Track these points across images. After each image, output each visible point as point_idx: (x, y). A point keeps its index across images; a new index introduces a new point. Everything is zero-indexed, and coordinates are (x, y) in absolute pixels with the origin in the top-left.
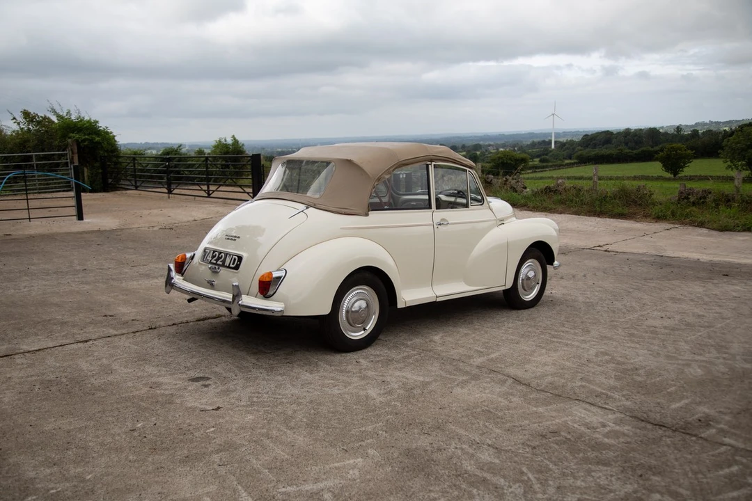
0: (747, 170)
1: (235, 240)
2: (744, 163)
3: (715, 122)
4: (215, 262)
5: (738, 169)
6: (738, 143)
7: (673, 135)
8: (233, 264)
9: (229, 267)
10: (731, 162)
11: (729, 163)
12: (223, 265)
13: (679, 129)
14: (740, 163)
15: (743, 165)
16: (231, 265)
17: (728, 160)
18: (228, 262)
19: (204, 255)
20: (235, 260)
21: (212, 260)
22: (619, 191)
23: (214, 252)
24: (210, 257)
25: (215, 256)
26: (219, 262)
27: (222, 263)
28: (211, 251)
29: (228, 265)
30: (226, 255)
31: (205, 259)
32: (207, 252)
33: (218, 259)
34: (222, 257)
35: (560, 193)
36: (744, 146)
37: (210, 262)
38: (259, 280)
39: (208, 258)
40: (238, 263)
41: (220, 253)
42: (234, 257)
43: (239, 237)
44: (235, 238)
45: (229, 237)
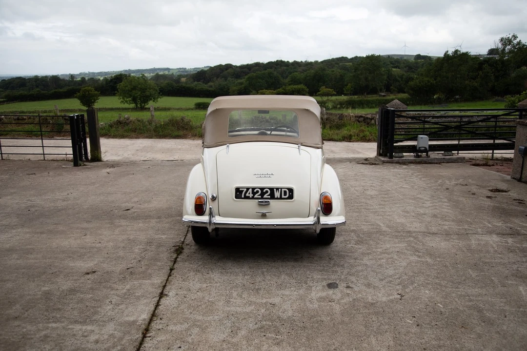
0: (132, 103)
2: (130, 99)
4: (260, 197)
5: (127, 103)
7: (69, 81)
8: (285, 194)
9: (281, 198)
10: (123, 99)
11: (122, 100)
12: (272, 197)
13: (72, 76)
14: (128, 99)
15: (130, 101)
16: (283, 197)
17: (121, 97)
18: (277, 194)
19: (239, 193)
20: (285, 192)
21: (254, 195)
22: (170, 121)
23: (253, 189)
24: (249, 194)
25: (257, 192)
26: (265, 196)
27: (269, 197)
28: (248, 189)
29: (279, 197)
30: (272, 189)
31: (243, 196)
32: (243, 191)
33: (263, 194)
34: (267, 192)
35: (128, 124)
36: (130, 89)
37: (253, 198)
38: (323, 204)
39: (247, 195)
40: (289, 194)
41: (262, 189)
42: (283, 190)
43: (272, 174)
44: (269, 176)
45: (260, 176)
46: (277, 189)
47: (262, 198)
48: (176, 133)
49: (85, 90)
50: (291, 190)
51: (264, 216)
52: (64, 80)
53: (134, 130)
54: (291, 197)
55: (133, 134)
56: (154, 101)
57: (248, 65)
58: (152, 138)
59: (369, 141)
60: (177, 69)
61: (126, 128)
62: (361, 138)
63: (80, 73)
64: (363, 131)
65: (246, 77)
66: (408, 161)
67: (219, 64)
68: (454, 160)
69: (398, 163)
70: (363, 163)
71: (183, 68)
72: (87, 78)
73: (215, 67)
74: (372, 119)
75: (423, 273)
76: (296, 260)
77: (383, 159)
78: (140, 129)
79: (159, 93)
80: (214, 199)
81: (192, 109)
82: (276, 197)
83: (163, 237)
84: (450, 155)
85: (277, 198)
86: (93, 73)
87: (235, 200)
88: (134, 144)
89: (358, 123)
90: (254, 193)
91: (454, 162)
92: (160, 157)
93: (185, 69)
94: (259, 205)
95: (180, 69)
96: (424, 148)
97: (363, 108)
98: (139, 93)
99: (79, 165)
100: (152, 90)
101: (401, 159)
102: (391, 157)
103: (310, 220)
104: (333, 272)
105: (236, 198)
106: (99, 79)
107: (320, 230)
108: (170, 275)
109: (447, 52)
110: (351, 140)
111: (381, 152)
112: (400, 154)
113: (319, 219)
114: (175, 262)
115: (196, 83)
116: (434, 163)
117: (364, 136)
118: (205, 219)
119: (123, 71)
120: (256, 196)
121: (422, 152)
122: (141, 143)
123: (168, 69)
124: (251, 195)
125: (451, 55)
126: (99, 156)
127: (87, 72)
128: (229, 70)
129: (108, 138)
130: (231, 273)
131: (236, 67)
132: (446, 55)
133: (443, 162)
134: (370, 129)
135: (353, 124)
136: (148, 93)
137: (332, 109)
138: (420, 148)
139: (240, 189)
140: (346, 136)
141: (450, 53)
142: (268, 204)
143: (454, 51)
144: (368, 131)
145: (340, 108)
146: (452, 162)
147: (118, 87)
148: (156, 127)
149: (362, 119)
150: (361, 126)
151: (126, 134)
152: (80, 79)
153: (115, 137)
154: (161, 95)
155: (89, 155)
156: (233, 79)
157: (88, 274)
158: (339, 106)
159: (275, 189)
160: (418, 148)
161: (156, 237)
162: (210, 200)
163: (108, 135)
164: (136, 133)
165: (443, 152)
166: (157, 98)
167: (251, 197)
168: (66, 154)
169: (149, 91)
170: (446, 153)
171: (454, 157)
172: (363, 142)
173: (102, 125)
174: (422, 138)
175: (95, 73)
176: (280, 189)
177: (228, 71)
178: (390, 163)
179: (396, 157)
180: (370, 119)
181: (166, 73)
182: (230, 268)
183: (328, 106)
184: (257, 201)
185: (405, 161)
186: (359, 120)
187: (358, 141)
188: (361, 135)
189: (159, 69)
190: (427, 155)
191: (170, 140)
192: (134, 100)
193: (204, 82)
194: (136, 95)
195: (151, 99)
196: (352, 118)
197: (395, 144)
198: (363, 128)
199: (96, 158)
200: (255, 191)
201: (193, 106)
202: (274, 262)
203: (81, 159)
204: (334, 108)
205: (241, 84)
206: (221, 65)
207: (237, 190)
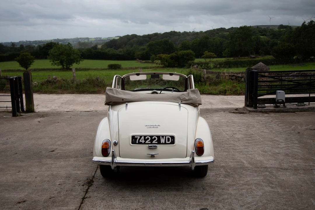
0: (60, 65)
1: (157, 127)
2: (59, 62)
3: (29, 41)
5: (56, 65)
6: (55, 52)
7: (11, 48)
8: (169, 140)
9: (165, 143)
10: (53, 61)
11: (52, 62)
13: (13, 44)
14: (57, 62)
15: (58, 63)
16: (167, 142)
17: (52, 60)
18: (163, 141)
19: (135, 140)
20: (168, 139)
21: (145, 141)
22: (88, 80)
23: (145, 137)
24: (142, 140)
25: (148, 139)
26: (154, 142)
27: (157, 142)
28: (141, 137)
29: (164, 142)
30: (159, 137)
31: (137, 142)
32: (137, 138)
33: (152, 140)
34: (155, 139)
35: (55, 83)
36: (58, 54)
37: (145, 143)
38: (197, 147)
39: (141, 141)
40: (172, 140)
41: (151, 137)
42: (167, 137)
43: (159, 125)
44: (156, 127)
45: (150, 127)
46: (163, 137)
47: (151, 143)
48: (92, 90)
49: (23, 55)
50: (173, 137)
51: (153, 157)
52: (6, 47)
53: (60, 88)
54: (173, 142)
55: (59, 91)
56: (77, 63)
57: (149, 35)
58: (74, 94)
59: (240, 94)
60: (95, 38)
61: (54, 86)
62: (234, 92)
63: (19, 42)
64: (235, 87)
65: (148, 44)
66: (269, 110)
67: (126, 35)
68: (306, 109)
69: (261, 112)
70: (234, 113)
71: (99, 38)
72: (24, 46)
73: (123, 36)
74: (242, 78)
75: (274, 201)
76: (178, 190)
77: (249, 109)
78: (65, 86)
79: (81, 57)
80: (115, 144)
81: (106, 69)
82: (162, 142)
83: (78, 172)
84: (303, 106)
85: (163, 144)
86: (30, 42)
87: (131, 145)
88: (59, 98)
89: (231, 80)
90: (145, 140)
91: (306, 111)
92: (80, 108)
93: (101, 38)
94: (149, 148)
95: (97, 38)
96: (281, 101)
97: (237, 67)
98: (65, 57)
99: (17, 115)
100: (75, 55)
101: (264, 109)
102: (256, 107)
103: (187, 160)
104: (205, 199)
105: (132, 143)
106: (34, 47)
107: (195, 167)
108: (82, 203)
109: (305, 22)
110: (226, 94)
111: (248, 104)
112: (263, 105)
113: (193, 159)
114: (87, 192)
115: (109, 49)
116: (290, 112)
117: (236, 91)
118: (109, 159)
119: (53, 40)
120: (147, 142)
121: (280, 103)
122: (66, 98)
123: (88, 39)
124: (143, 141)
125: (307, 25)
126: (32, 108)
127: (25, 40)
128: (135, 39)
129: (40, 94)
130: (128, 201)
131: (140, 36)
132: (303, 24)
133: (297, 111)
134: (240, 85)
135: (227, 81)
136: (72, 57)
137: (213, 68)
138: (278, 100)
139: (135, 137)
140: (222, 90)
141: (306, 23)
142: (155, 147)
143: (309, 21)
144: (239, 87)
145: (219, 68)
146: (304, 111)
147: (49, 52)
148: (77, 85)
149: (234, 78)
150: (233, 83)
151: (54, 90)
152: (19, 46)
153: (45, 93)
154: (83, 59)
155: (25, 107)
156: (137, 46)
157: (20, 203)
158: (218, 66)
159: (161, 137)
160: (276, 101)
161: (74, 172)
162: (113, 145)
163: (40, 91)
164: (62, 90)
165: (297, 103)
166: (80, 61)
167: (143, 142)
168: (7, 107)
169: (73, 56)
170: (299, 104)
171: (306, 107)
172: (235, 95)
173: (35, 83)
174: (279, 93)
175: (31, 41)
176: (164, 137)
177: (133, 40)
178: (255, 112)
179: (260, 108)
180: (240, 77)
181: (86, 41)
182: (128, 197)
183: (210, 66)
184: (147, 145)
185: (267, 110)
186: (232, 78)
187: (230, 94)
188: (234, 89)
189: (80, 39)
190: (284, 105)
191: (87, 95)
192: (62, 63)
193: (115, 49)
194: (63, 59)
195: (74, 62)
196: (226, 77)
197: (258, 98)
198: (235, 84)
199: (30, 110)
200: (146, 138)
201: (106, 67)
202: (161, 191)
203: (18, 111)
204: (215, 67)
205: (144, 49)
206: (128, 35)
207: (133, 137)
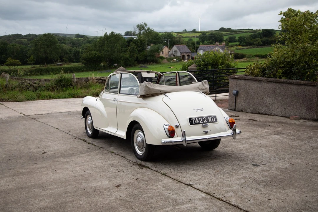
9: (212, 122)
16: (213, 121)
18: (210, 120)
19: (191, 121)
21: (199, 122)
23: (198, 118)
24: (197, 121)
25: (200, 119)
26: (205, 122)
27: (207, 122)
28: (195, 119)
30: (207, 117)
31: (194, 123)
32: (193, 120)
33: (203, 121)
34: (205, 119)
37: (199, 123)
39: (196, 122)
40: (215, 119)
41: (202, 118)
42: (212, 117)
44: (202, 110)
45: (198, 110)
46: (209, 117)
47: (204, 123)
50: (215, 117)
51: (206, 133)
54: (216, 121)
80: (178, 127)
82: (210, 121)
85: (211, 122)
87: (190, 126)
90: (199, 121)
94: (203, 127)
105: (191, 124)
108: (169, 177)
109: (106, 33)
113: (235, 131)
114: (156, 171)
120: (200, 122)
132: (106, 35)
139: (192, 119)
141: (108, 34)
142: (207, 126)
143: (111, 33)
167: (198, 123)
184: (201, 125)
186: (99, 81)
200: (199, 119)
207: (190, 119)
